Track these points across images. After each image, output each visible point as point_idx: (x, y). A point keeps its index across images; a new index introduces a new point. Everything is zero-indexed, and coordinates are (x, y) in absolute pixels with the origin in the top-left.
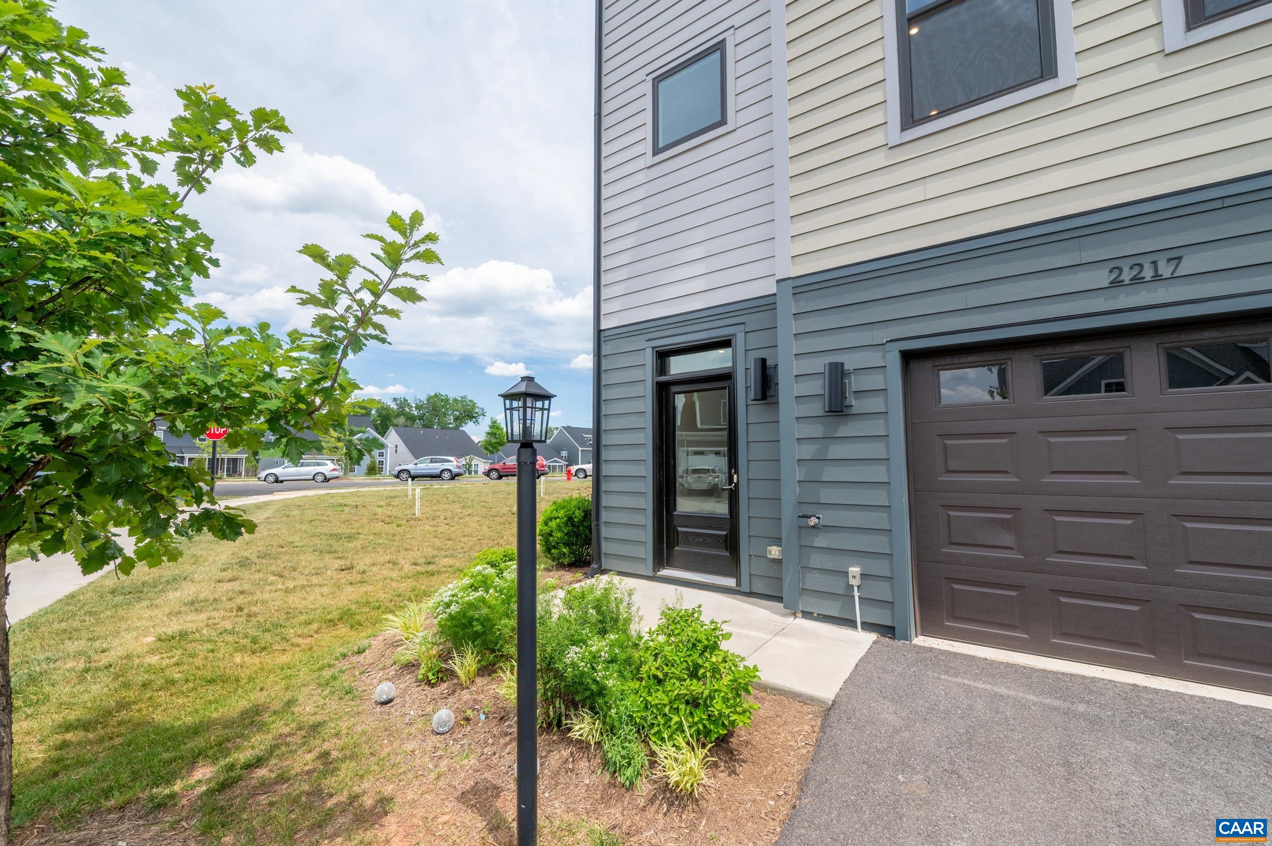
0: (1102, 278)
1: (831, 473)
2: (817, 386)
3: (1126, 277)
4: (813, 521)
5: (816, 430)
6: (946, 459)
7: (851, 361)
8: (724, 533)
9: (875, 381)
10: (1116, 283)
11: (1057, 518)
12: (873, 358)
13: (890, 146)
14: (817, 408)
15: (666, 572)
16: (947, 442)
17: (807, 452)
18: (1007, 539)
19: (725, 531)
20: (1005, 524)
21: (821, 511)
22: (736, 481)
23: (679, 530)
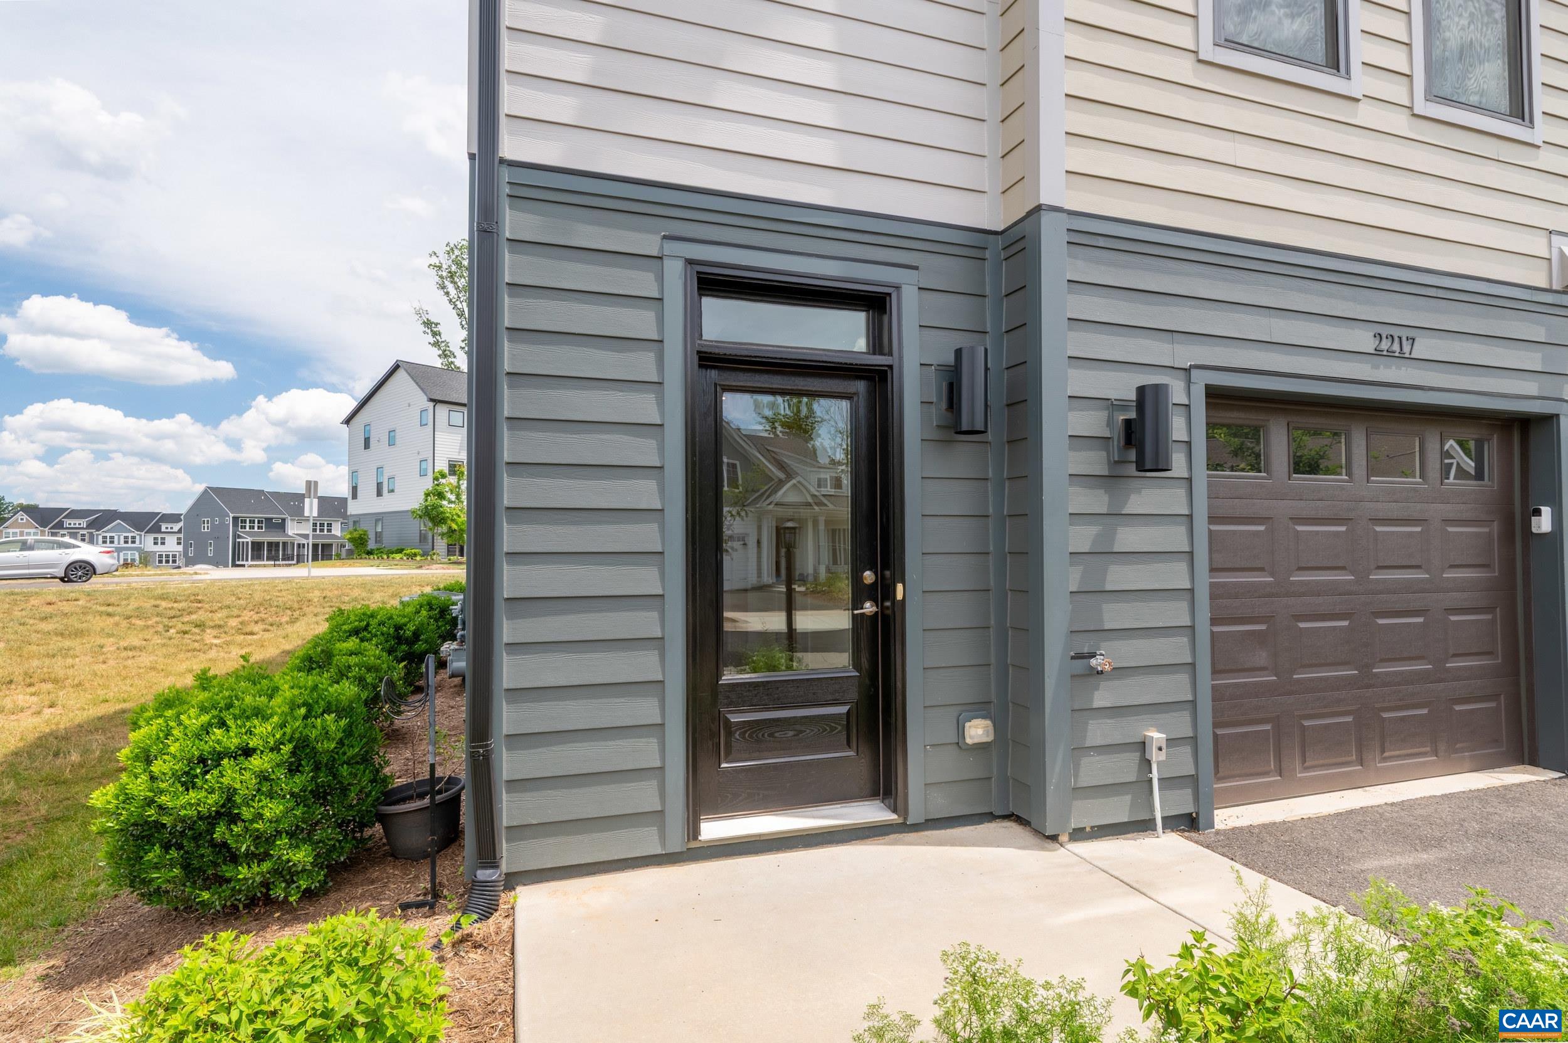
0: (1364, 340)
3: (1384, 346)
4: (1098, 664)
5: (1096, 501)
8: (844, 709)
10: (1378, 353)
11: (1301, 625)
13: (1200, 57)
14: (1098, 460)
15: (713, 830)
17: (1082, 537)
18: (1261, 657)
19: (844, 704)
21: (1103, 644)
22: (899, 596)
23: (734, 718)
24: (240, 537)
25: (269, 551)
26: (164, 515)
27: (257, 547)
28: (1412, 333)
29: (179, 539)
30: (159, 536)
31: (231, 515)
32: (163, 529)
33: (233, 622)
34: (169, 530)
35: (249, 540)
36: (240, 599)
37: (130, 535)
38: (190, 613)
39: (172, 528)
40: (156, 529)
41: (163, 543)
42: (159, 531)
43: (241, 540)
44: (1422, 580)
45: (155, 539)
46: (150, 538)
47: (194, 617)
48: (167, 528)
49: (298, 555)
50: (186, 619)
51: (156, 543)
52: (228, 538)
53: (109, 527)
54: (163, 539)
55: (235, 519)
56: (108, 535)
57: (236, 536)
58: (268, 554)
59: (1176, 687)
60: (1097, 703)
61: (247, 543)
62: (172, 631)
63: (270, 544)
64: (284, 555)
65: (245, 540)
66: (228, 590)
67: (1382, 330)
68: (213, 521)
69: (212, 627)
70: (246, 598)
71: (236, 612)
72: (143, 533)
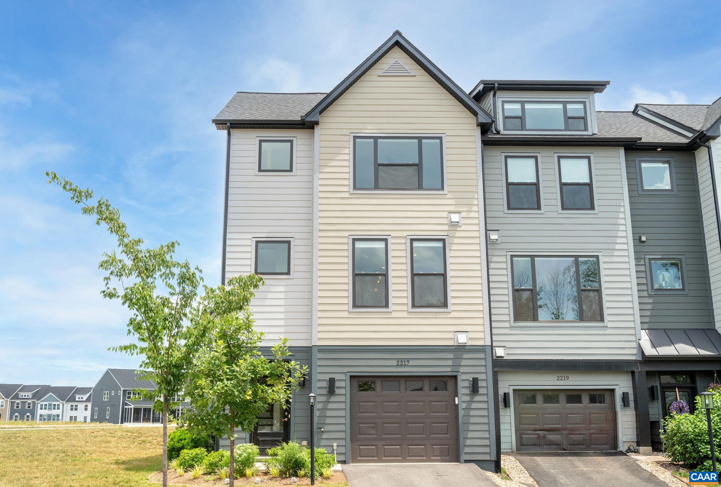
0: (395, 363)
1: (329, 413)
2: (325, 384)
3: (400, 364)
4: (323, 430)
5: (324, 399)
6: (359, 409)
7: (337, 377)
9: (343, 384)
10: (398, 365)
11: (385, 425)
12: (343, 377)
13: (349, 311)
14: (325, 391)
16: (360, 404)
18: (373, 432)
20: (373, 427)
21: (325, 426)
22: (289, 417)
23: (260, 439)
24: (127, 404)
25: (144, 415)
26: (78, 388)
27: (137, 411)
28: (408, 360)
29: (86, 406)
30: (74, 404)
31: (122, 389)
32: (77, 399)
33: (155, 441)
34: (80, 400)
35: (132, 407)
36: (155, 433)
37: (56, 403)
38: (139, 437)
39: (82, 398)
40: (72, 399)
41: (76, 409)
42: (75, 401)
43: (127, 407)
44: (423, 416)
45: (72, 406)
46: (68, 406)
47: (140, 439)
48: (79, 398)
49: (162, 418)
50: (139, 439)
51: (72, 409)
52: (120, 405)
53: (45, 398)
54: (76, 406)
55: (124, 391)
56: (44, 403)
57: (124, 404)
58: (143, 417)
59: (342, 435)
60: (323, 437)
61: (131, 408)
62: (136, 443)
63: (145, 409)
64: (153, 417)
65: (130, 407)
66: (149, 429)
67: (398, 360)
68: (111, 393)
69: (149, 442)
70: (157, 433)
71: (155, 438)
72: (64, 402)
